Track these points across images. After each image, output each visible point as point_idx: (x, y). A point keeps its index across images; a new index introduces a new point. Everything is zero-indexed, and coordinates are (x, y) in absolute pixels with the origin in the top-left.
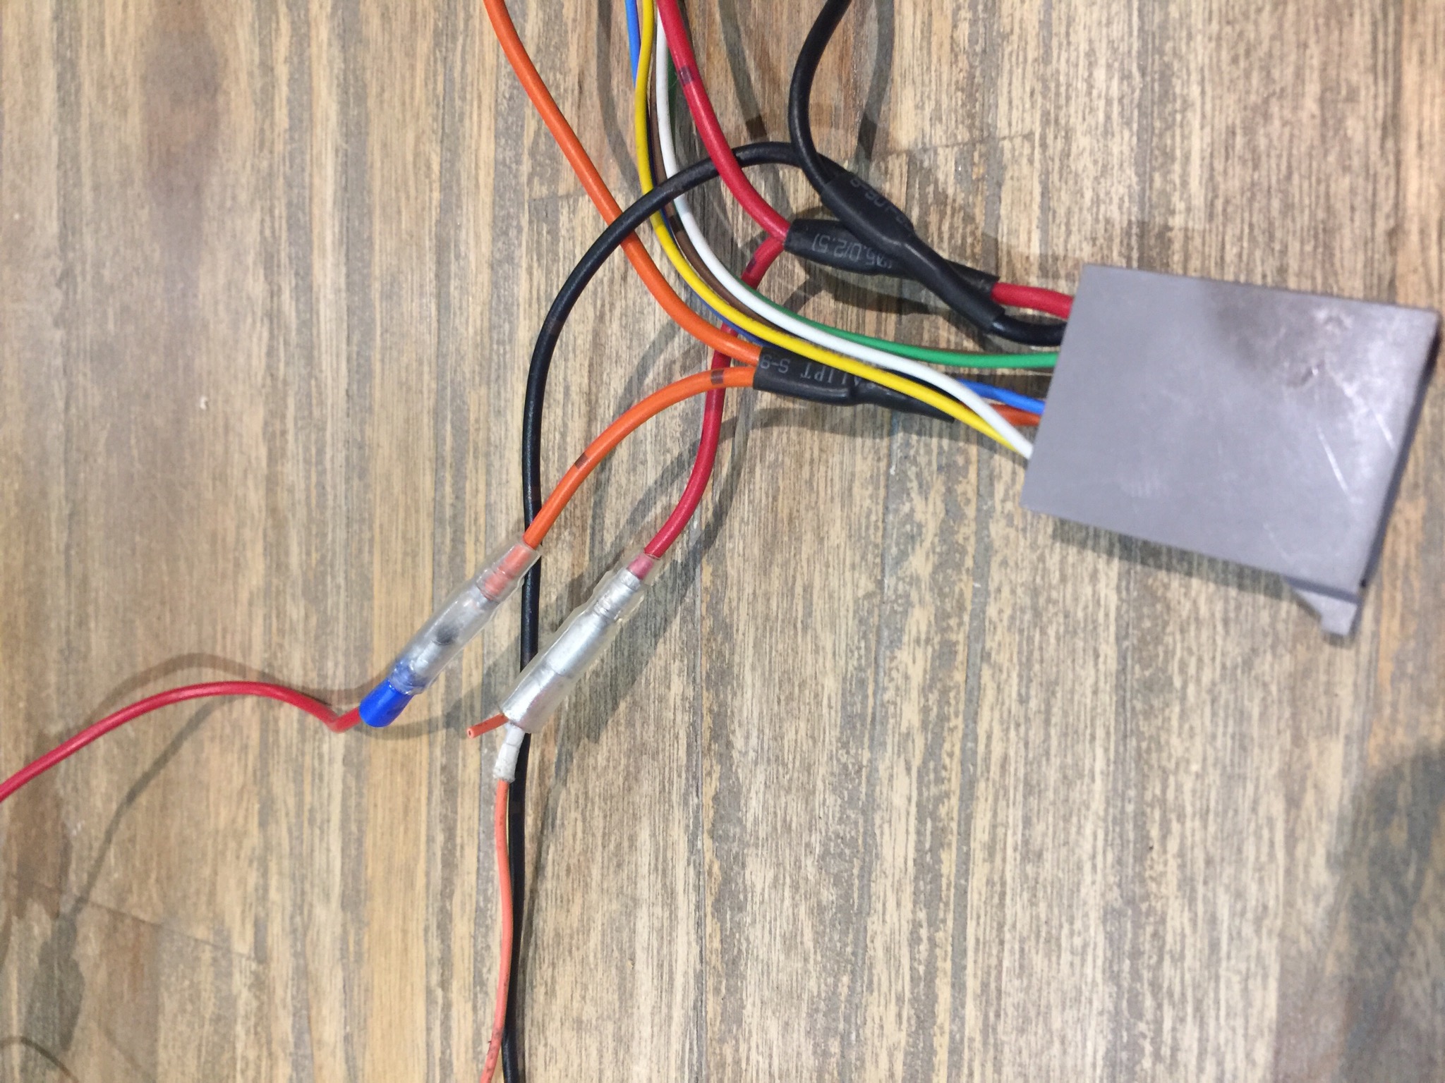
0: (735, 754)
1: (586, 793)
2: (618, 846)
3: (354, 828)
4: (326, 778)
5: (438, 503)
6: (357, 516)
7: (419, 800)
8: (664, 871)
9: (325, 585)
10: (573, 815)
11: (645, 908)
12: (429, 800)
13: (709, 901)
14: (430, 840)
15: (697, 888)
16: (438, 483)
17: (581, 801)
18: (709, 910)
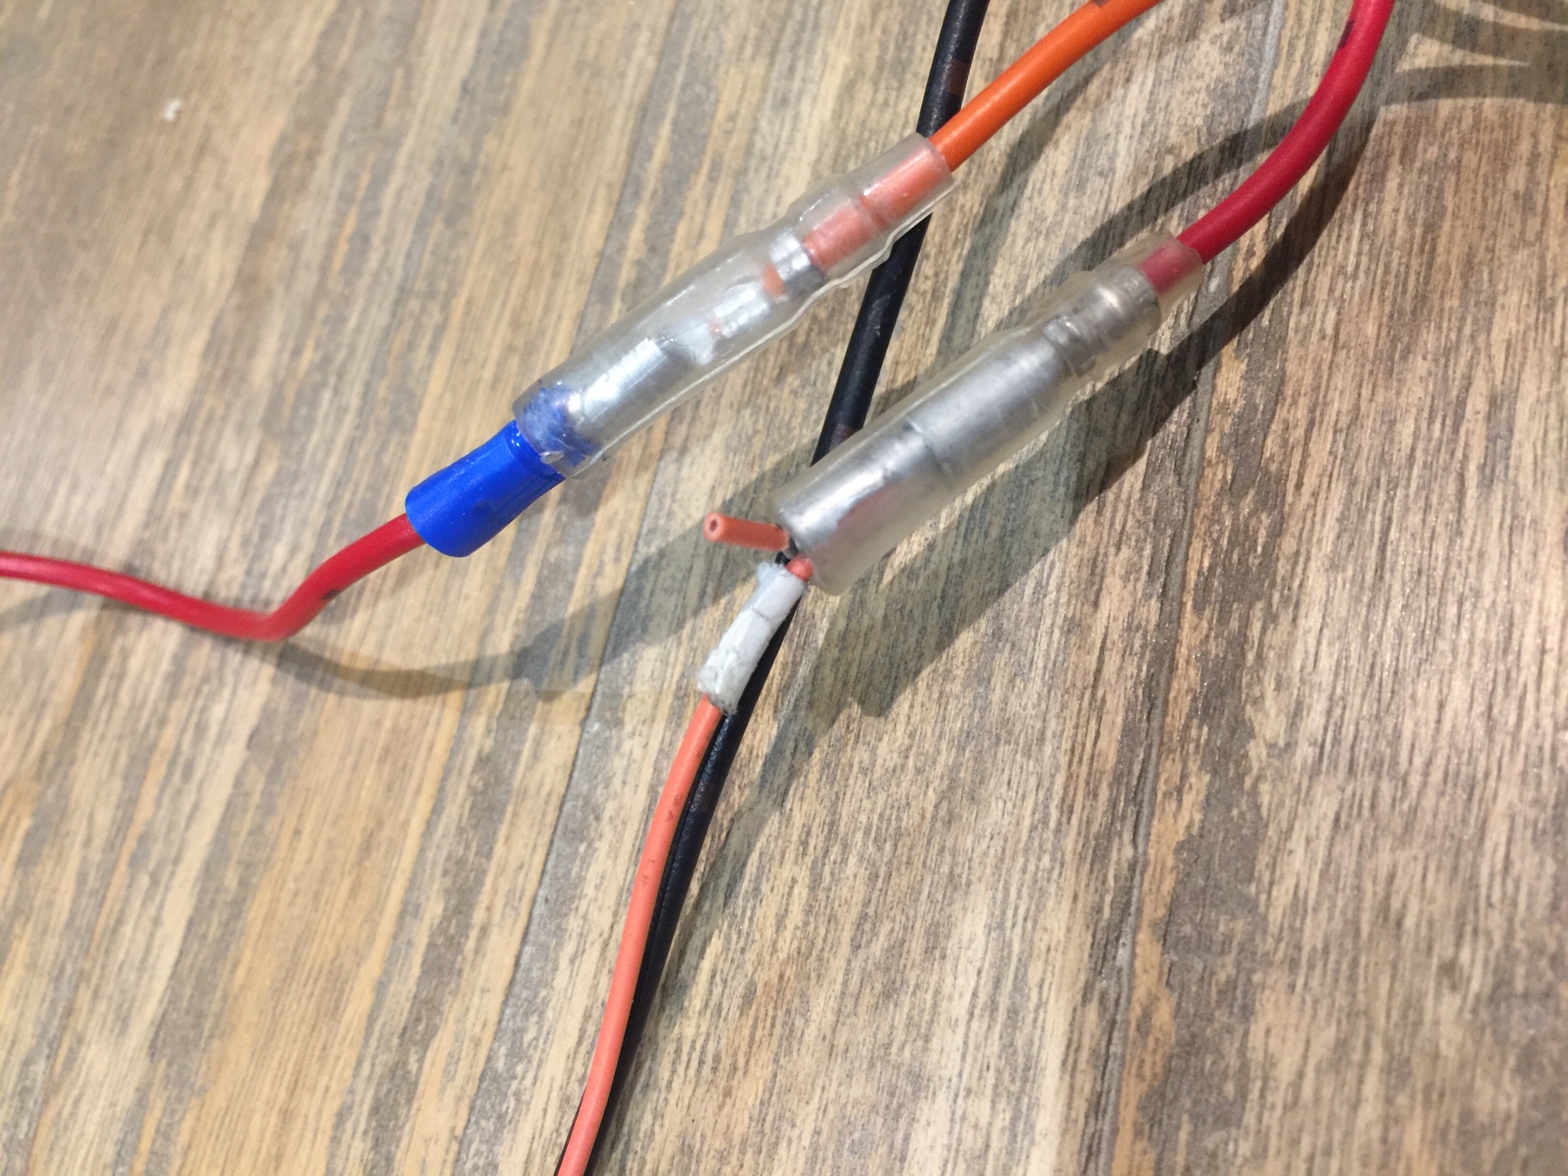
0: (1257, 752)
1: (833, 824)
2: (897, 948)
3: (231, 880)
4: (198, 775)
5: (607, 261)
6: (420, 285)
7: (405, 825)
8: (1013, 1013)
9: (314, 404)
10: (787, 871)
11: (942, 1101)
12: (429, 826)
13: (1132, 1092)
14: (409, 910)
15: (1102, 1061)
16: (619, 223)
17: (816, 841)
18: (1129, 1115)
